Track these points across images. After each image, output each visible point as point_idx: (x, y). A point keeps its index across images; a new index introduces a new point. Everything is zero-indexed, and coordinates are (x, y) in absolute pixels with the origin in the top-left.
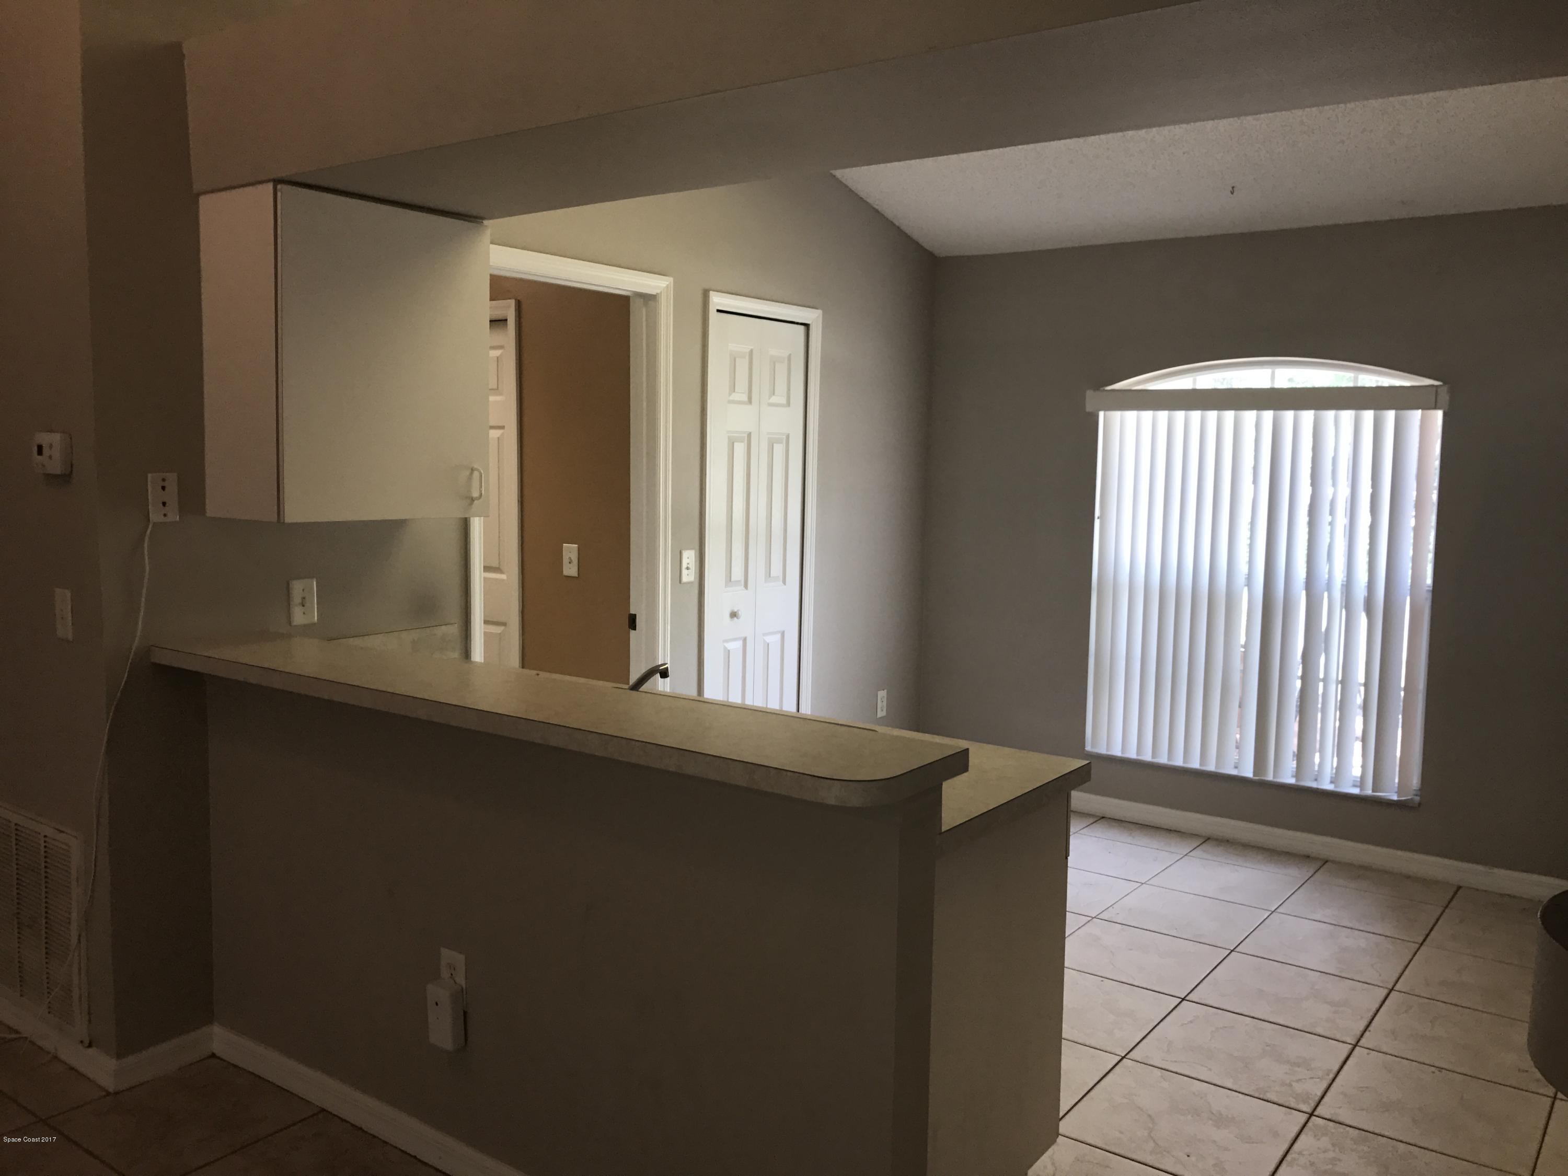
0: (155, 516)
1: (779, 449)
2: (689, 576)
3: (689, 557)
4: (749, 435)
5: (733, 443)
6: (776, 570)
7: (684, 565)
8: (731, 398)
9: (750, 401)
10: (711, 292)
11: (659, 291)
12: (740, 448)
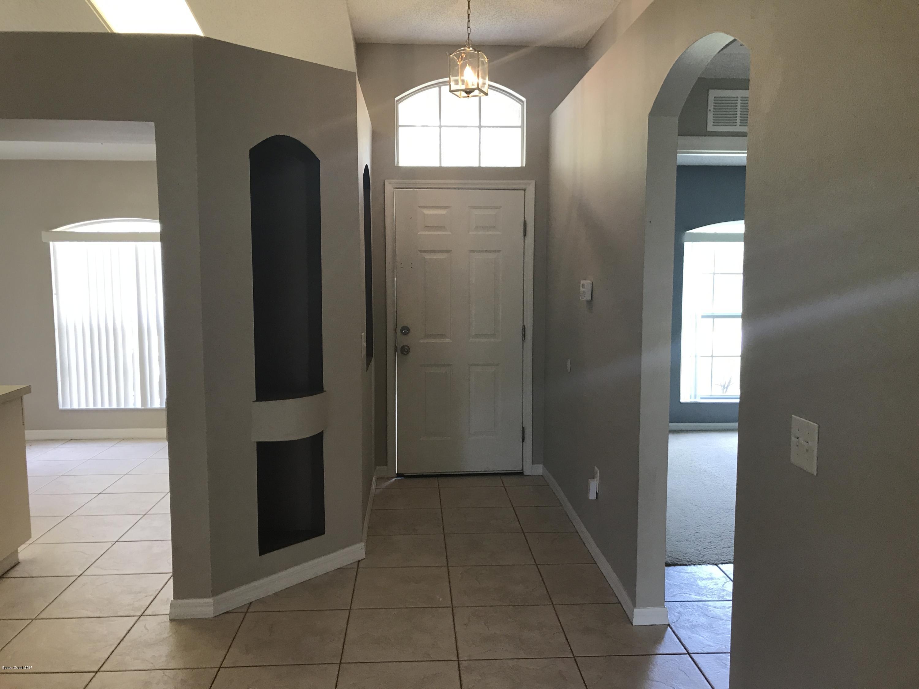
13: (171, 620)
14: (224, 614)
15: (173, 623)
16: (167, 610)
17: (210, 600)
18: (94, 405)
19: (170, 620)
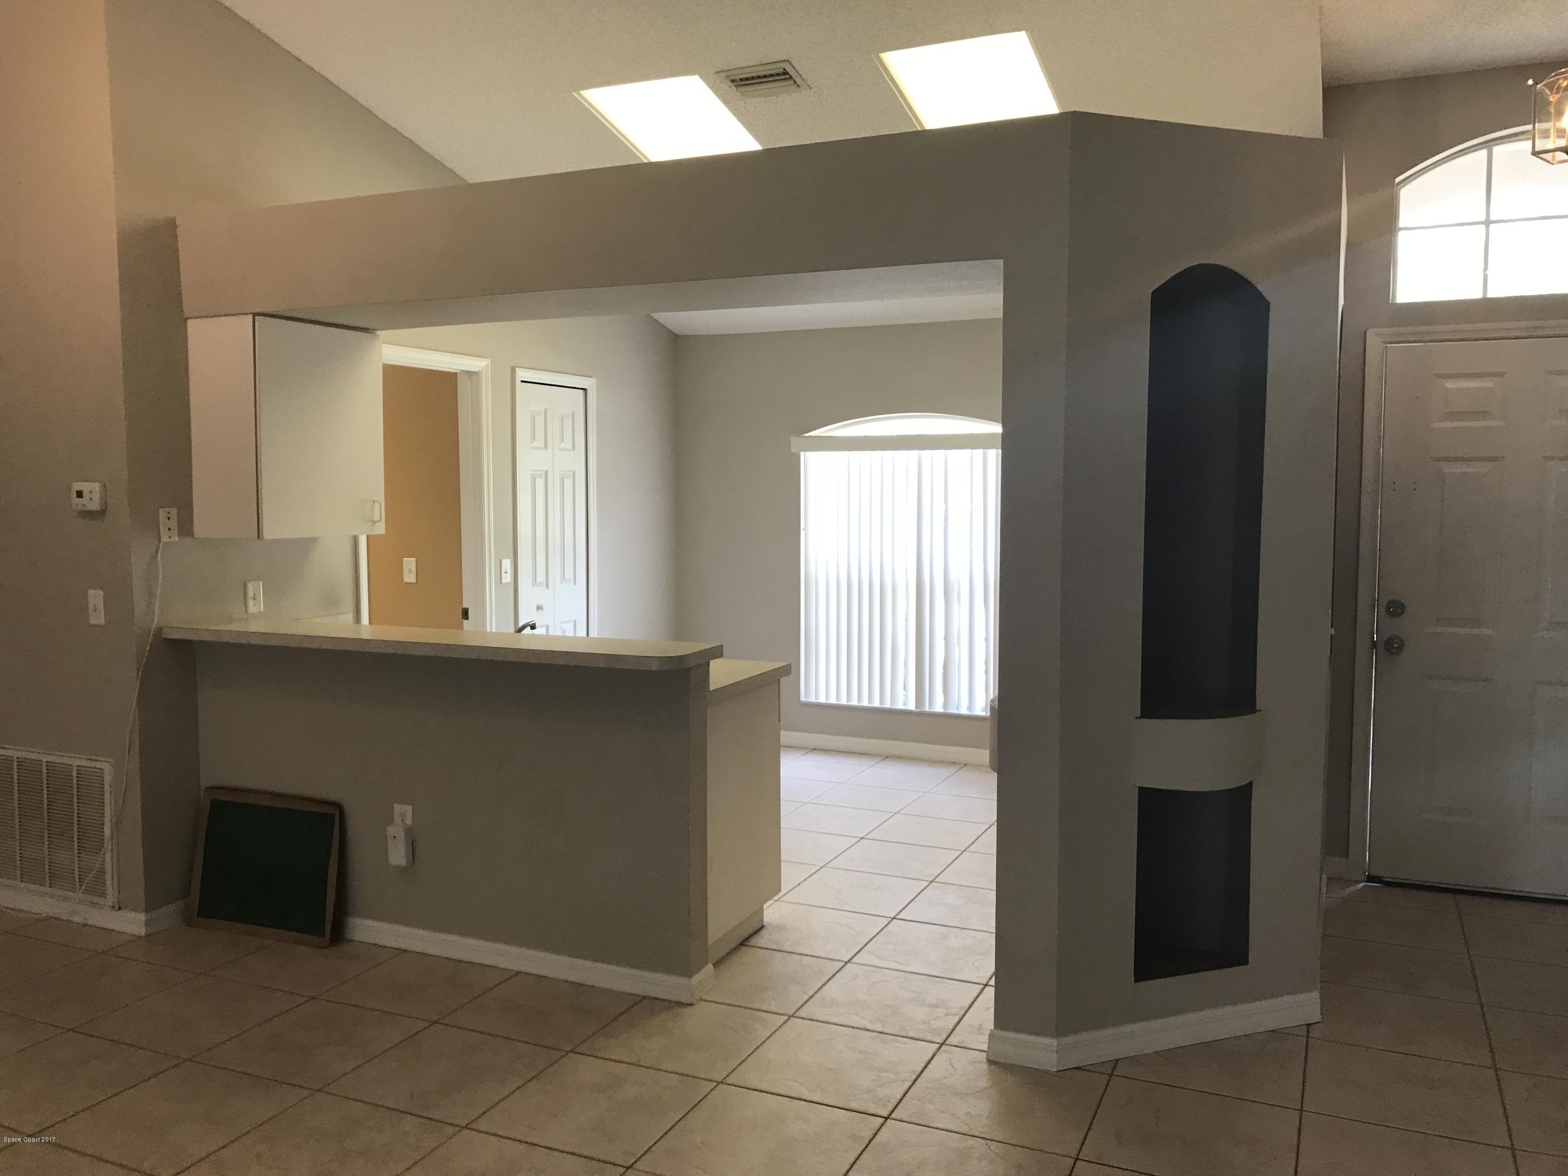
0: (165, 539)
1: (568, 483)
2: (507, 578)
3: (507, 564)
4: (546, 472)
5: (535, 479)
6: (569, 574)
7: (503, 571)
8: (533, 445)
9: (546, 447)
10: (517, 369)
11: (480, 369)
12: (540, 482)
13: (990, 1062)
14: (1074, 1070)
15: (993, 1066)
16: (982, 1042)
17: (1054, 1042)
18: (848, 699)
19: (988, 1061)
